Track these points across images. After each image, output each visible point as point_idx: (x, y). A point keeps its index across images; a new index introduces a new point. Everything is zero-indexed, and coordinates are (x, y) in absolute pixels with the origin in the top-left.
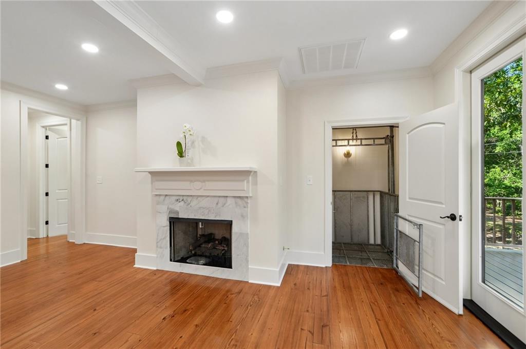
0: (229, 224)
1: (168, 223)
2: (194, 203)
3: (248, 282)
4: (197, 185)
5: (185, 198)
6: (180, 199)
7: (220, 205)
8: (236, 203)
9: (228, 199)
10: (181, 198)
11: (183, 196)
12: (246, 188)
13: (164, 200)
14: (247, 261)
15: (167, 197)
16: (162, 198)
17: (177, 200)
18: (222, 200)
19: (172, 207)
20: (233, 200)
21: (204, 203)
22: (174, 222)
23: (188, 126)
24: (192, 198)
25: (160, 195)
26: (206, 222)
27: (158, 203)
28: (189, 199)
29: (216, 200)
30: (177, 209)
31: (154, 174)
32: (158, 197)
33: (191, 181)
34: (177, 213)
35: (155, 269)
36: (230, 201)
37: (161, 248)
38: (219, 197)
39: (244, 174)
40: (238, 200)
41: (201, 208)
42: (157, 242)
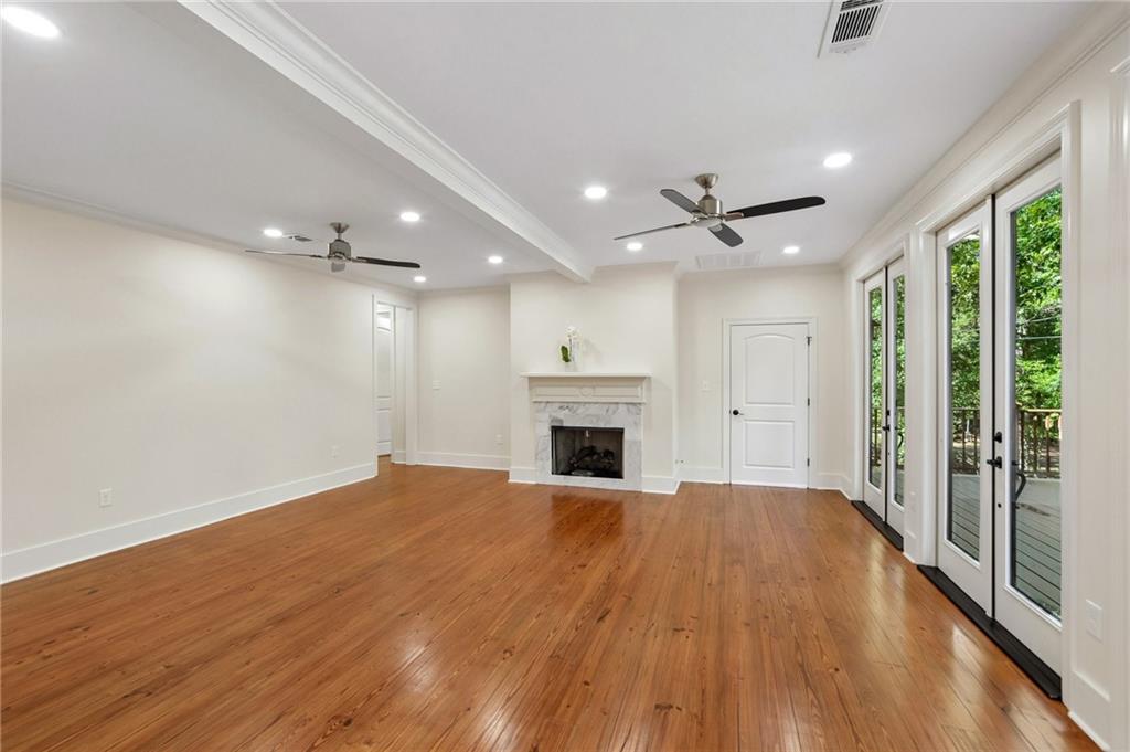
0: (618, 434)
1: (550, 432)
2: (581, 410)
3: (641, 492)
4: (587, 391)
5: (571, 405)
6: (563, 406)
7: (611, 411)
8: (628, 410)
9: (620, 406)
10: (566, 405)
11: (568, 403)
12: (640, 394)
13: (546, 407)
14: (641, 471)
15: (549, 405)
16: (543, 405)
17: (561, 408)
18: (613, 407)
19: (554, 414)
20: (625, 406)
21: (593, 410)
22: (557, 431)
23: (572, 329)
24: (578, 405)
25: (540, 402)
26: (595, 431)
27: (538, 411)
28: (575, 406)
29: (605, 407)
30: (561, 417)
31: (532, 379)
32: (537, 405)
34: (561, 421)
35: (534, 483)
36: (622, 408)
37: (542, 460)
38: (610, 404)
39: (638, 380)
40: (631, 407)
41: (588, 416)
42: (537, 455)
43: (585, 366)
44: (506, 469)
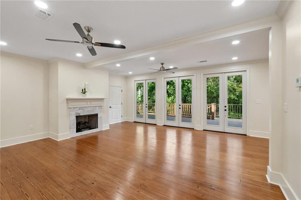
1: (76, 118)
2: (86, 109)
4: (89, 103)
5: (82, 108)
11: (82, 107)
12: (102, 103)
13: (74, 109)
14: (102, 124)
15: (75, 108)
16: (73, 109)
17: (79, 109)
18: (95, 108)
19: (77, 112)
21: (90, 109)
22: (78, 117)
24: (85, 108)
28: (84, 108)
29: (93, 108)
30: (80, 112)
31: (67, 100)
32: (70, 109)
33: (86, 102)
34: (80, 114)
35: (70, 138)
36: (97, 107)
37: (72, 129)
38: (94, 106)
39: (102, 99)
40: (100, 107)
41: (88, 111)
42: (70, 127)
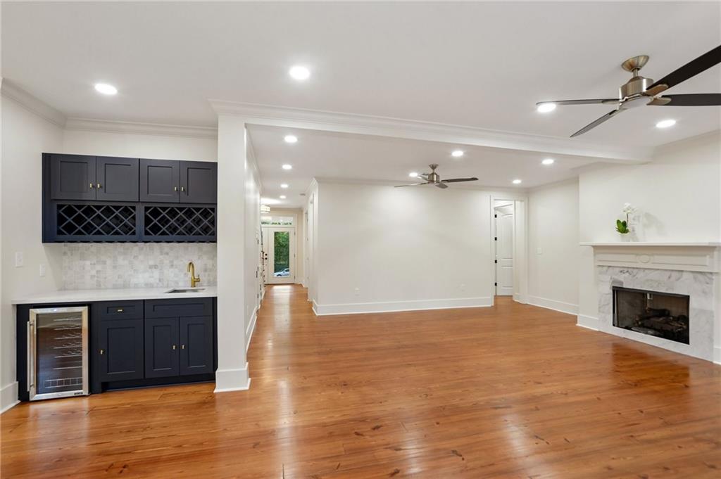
0: (686, 299)
1: (611, 291)
2: (641, 275)
3: (712, 363)
4: (645, 258)
5: (630, 270)
6: (623, 270)
7: (673, 278)
8: (695, 278)
9: (684, 274)
10: (626, 270)
11: (628, 268)
12: (707, 263)
13: (607, 271)
14: (712, 341)
15: (611, 268)
16: (605, 269)
17: (621, 271)
18: (675, 275)
19: (616, 277)
20: (691, 275)
21: (653, 275)
22: (618, 291)
24: (637, 270)
25: (603, 266)
26: (656, 295)
27: (601, 273)
28: (635, 271)
29: (668, 274)
30: (622, 280)
31: (595, 247)
32: (600, 268)
33: (637, 255)
34: (622, 283)
35: (597, 330)
37: (603, 312)
38: (672, 271)
40: (699, 276)
41: (647, 280)
42: (600, 308)
43: (645, 236)
44: (576, 314)
